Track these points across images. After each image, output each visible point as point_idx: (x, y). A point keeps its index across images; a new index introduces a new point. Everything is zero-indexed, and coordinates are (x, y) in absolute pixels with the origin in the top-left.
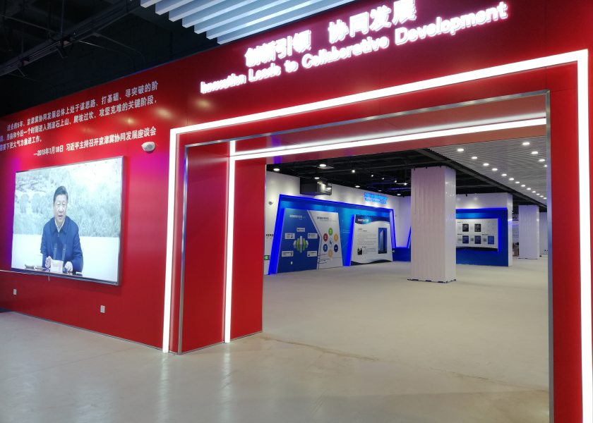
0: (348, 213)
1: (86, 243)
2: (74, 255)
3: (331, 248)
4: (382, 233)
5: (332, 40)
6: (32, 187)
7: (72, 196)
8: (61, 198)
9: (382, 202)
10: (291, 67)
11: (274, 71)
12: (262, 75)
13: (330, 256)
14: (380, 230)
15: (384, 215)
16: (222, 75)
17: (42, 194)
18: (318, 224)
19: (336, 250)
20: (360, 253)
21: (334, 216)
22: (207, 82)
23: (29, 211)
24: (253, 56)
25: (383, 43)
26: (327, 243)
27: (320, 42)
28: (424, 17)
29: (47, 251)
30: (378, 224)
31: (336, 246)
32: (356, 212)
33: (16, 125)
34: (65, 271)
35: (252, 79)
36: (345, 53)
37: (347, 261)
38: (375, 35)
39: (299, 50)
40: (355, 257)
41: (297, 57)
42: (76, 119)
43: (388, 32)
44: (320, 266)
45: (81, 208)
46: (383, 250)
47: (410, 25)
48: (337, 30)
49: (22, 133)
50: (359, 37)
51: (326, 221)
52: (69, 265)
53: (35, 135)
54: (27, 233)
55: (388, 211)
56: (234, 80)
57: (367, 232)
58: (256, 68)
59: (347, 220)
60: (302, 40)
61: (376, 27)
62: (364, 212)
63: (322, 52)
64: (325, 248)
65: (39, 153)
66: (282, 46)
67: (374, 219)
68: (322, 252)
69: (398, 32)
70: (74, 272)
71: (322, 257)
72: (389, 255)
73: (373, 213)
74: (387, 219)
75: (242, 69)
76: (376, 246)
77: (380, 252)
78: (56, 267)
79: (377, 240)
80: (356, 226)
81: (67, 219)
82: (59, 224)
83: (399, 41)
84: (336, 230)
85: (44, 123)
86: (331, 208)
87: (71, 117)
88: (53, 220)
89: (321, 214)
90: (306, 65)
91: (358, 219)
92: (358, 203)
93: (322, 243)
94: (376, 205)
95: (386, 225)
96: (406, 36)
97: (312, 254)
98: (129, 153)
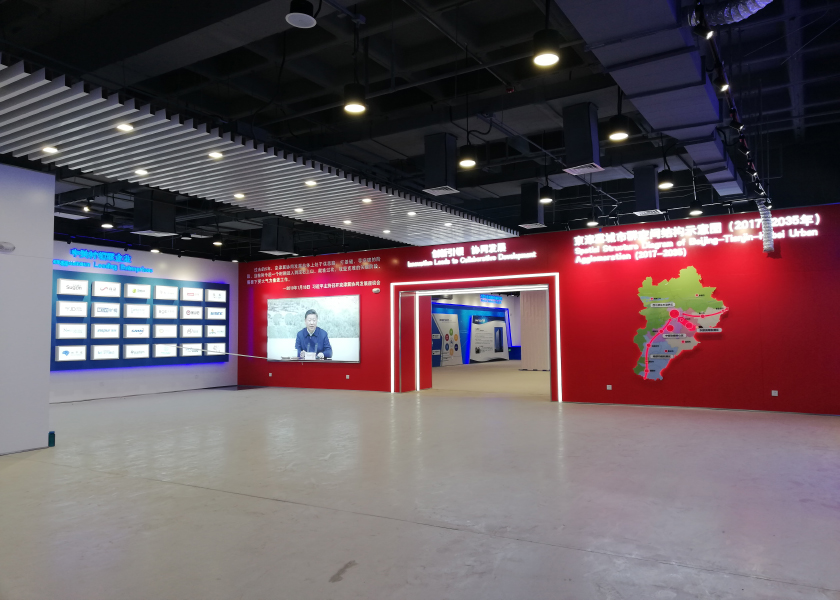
0: (466, 314)
1: (333, 342)
2: (325, 348)
3: (452, 347)
4: (498, 333)
5: (473, 253)
6: (284, 309)
7: (320, 316)
8: (311, 316)
9: (498, 302)
10: (455, 262)
11: (447, 262)
12: (440, 263)
13: (452, 354)
14: (496, 329)
15: (499, 314)
16: (420, 260)
17: (294, 314)
18: (441, 326)
19: (456, 349)
20: (478, 351)
21: (454, 317)
22: (411, 261)
23: (283, 323)
24: (435, 254)
25: (494, 258)
26: (448, 342)
27: (467, 253)
28: (509, 251)
29: (301, 346)
30: (494, 324)
31: (456, 345)
32: (473, 313)
33: (263, 269)
34: (318, 358)
35: (436, 264)
36: (479, 260)
37: (467, 360)
38: (492, 255)
39: (459, 255)
40: (473, 356)
41: (457, 258)
42: (320, 271)
43: (495, 254)
44: (444, 363)
45: (328, 322)
46: (499, 349)
47: (504, 253)
48: (475, 250)
49: (270, 274)
50: (483, 255)
51: (449, 322)
52: (321, 355)
53: (284, 277)
54: (281, 337)
55: (503, 310)
56: (425, 263)
57: (484, 331)
58: (438, 260)
59: (466, 321)
60: (460, 251)
61: (491, 251)
62: (481, 313)
63: (469, 257)
64: (447, 347)
65: (288, 288)
66: (452, 252)
67: (490, 319)
68: (445, 351)
69: (499, 255)
70: (325, 358)
71: (444, 356)
72: (505, 354)
73: (489, 314)
74: (502, 319)
75: (430, 258)
76: (492, 345)
77: (496, 351)
78: (310, 356)
79: (493, 339)
80: (474, 326)
81: (318, 329)
82: (311, 332)
83: (500, 259)
84: (456, 331)
85: (290, 270)
86: (451, 310)
87: (316, 269)
88: (305, 329)
89: (443, 316)
90: (462, 262)
91: (476, 319)
92: (475, 304)
93: (445, 342)
94: (492, 305)
95: (502, 324)
96: (503, 258)
97: (436, 352)
98: (363, 293)
